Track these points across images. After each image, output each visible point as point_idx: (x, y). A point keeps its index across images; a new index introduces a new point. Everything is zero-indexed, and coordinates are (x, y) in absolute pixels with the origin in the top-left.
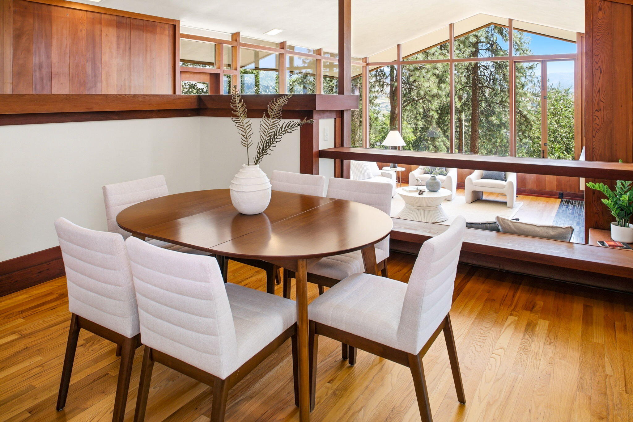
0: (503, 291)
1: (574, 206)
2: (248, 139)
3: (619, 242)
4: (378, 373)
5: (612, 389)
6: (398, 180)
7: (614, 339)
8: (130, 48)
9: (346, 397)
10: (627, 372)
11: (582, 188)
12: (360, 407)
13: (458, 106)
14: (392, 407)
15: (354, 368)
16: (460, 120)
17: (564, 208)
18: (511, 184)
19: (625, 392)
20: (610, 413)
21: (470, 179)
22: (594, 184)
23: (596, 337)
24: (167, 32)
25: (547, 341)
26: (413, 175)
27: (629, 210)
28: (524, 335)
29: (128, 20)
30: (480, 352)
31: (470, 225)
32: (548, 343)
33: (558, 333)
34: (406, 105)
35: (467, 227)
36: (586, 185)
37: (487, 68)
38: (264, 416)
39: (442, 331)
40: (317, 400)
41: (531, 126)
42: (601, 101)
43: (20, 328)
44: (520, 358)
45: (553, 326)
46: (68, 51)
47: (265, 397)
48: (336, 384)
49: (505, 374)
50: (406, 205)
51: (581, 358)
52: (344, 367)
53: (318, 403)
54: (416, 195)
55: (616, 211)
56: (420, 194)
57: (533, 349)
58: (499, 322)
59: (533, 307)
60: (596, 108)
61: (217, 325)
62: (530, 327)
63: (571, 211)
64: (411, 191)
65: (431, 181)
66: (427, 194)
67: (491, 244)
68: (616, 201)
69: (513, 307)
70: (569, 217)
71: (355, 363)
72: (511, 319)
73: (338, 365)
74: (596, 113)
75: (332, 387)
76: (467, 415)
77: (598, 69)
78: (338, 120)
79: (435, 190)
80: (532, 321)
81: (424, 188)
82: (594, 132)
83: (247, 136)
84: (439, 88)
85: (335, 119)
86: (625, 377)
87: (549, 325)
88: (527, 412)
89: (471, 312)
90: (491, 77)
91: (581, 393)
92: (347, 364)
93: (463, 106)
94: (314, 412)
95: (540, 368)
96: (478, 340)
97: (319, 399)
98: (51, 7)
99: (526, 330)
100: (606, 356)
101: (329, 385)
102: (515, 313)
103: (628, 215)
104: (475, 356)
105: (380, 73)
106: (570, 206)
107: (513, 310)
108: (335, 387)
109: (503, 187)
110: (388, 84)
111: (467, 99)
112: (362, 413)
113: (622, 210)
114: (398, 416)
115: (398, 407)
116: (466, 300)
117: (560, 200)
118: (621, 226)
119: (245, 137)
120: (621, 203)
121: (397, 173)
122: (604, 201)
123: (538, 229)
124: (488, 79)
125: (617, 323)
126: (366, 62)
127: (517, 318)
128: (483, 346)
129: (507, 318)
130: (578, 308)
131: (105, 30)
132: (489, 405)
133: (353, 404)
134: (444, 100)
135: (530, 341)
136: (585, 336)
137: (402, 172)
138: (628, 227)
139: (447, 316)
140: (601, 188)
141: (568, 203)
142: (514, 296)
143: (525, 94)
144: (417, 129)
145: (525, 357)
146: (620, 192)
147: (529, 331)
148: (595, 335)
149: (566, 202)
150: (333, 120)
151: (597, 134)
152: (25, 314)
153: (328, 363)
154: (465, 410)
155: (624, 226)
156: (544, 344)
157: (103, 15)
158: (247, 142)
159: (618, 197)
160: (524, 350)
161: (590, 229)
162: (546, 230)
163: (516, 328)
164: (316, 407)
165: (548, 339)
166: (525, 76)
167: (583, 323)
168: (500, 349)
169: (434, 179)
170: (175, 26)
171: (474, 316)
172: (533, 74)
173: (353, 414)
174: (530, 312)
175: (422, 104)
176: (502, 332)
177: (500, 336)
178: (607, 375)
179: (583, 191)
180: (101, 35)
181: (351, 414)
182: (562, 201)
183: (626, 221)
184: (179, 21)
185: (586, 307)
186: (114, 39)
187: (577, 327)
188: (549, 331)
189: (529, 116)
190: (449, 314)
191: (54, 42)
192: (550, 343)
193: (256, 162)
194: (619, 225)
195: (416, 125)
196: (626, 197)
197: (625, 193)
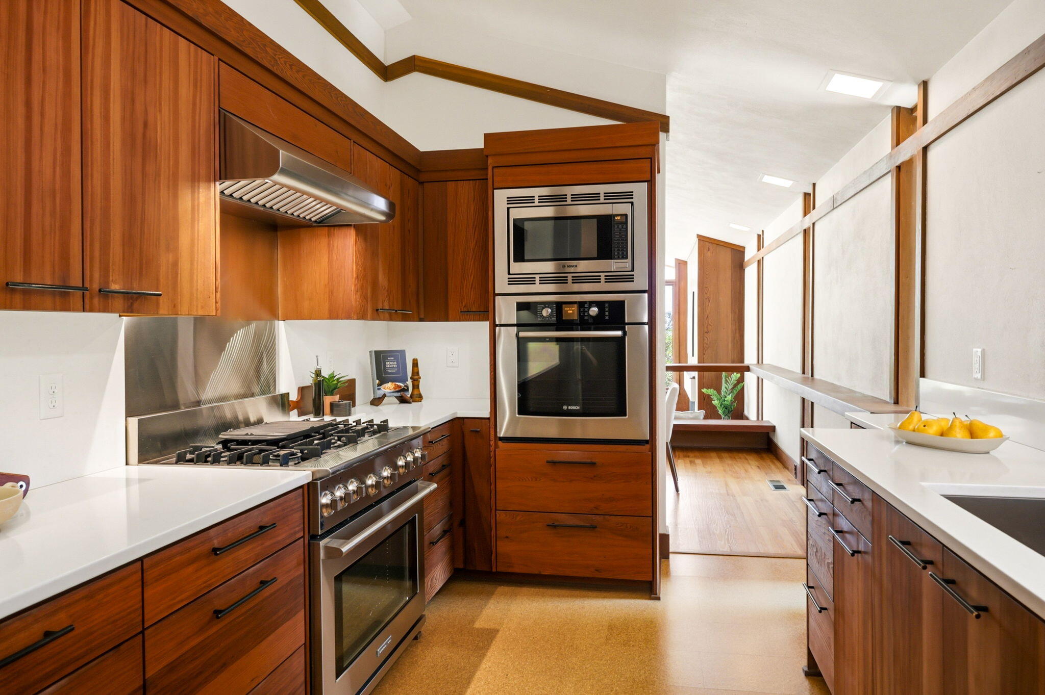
27: (730, 408)
42: (710, 325)
60: (706, 330)
68: (722, 402)
77: (707, 299)
82: (705, 350)
120: (725, 403)
122: (714, 403)
146: (725, 395)
151: (707, 351)
159: (723, 398)
196: (729, 398)
197: (729, 395)
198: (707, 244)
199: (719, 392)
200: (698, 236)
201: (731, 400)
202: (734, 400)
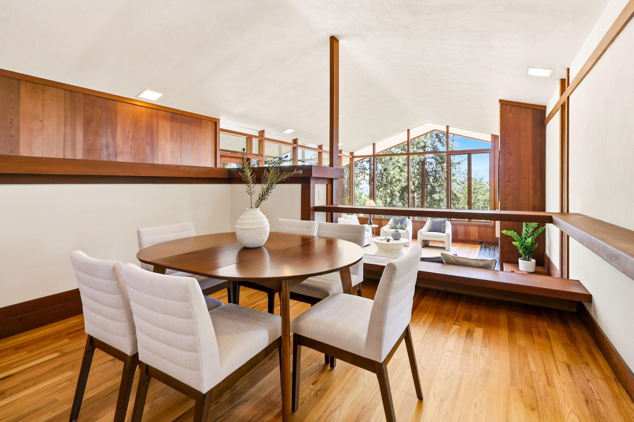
0: (447, 306)
1: (490, 250)
2: (252, 189)
3: (525, 272)
4: (352, 375)
5: (537, 383)
6: (373, 233)
7: (532, 341)
8: (181, 137)
9: (326, 397)
10: (546, 369)
11: (498, 235)
12: (336, 406)
13: (413, 189)
14: (364, 405)
15: (335, 371)
16: (414, 198)
17: (483, 251)
18: (448, 234)
19: (548, 385)
20: (540, 404)
21: (421, 232)
22: (507, 231)
23: (519, 341)
24: (210, 127)
25: (483, 345)
26: (383, 230)
27: (531, 249)
28: (465, 340)
29: (180, 116)
30: (433, 354)
31: (423, 259)
32: (484, 346)
33: (490, 338)
34: (379, 188)
35: (420, 260)
36: (501, 232)
37: (431, 164)
38: (255, 418)
39: (404, 339)
40: (300, 402)
41: (459, 201)
42: (511, 175)
43: (63, 348)
44: (464, 359)
45: (486, 333)
46: (130, 136)
47: (258, 400)
48: (319, 385)
49: (453, 372)
50: (378, 249)
51: (510, 358)
52: (326, 370)
53: (302, 404)
54: (385, 242)
55: (522, 249)
56: (387, 241)
57: (473, 350)
58: (446, 331)
59: (470, 318)
60: (507, 179)
61: (198, 342)
62: (470, 333)
63: (488, 253)
64: (381, 240)
65: (395, 233)
66: (392, 241)
67: (438, 272)
68: (522, 243)
69: (455, 319)
70: (487, 256)
71: (335, 366)
72: (455, 327)
73: (322, 368)
74: (508, 183)
75: (315, 389)
76: (424, 410)
77: (509, 153)
78: (329, 186)
79: (398, 238)
80: (470, 329)
81: (391, 238)
82: (506, 196)
83: (251, 187)
84: (401, 175)
85: (327, 185)
86: (546, 372)
87: (483, 331)
88: (473, 405)
89: (425, 322)
90: (434, 170)
91: (514, 388)
92: (329, 367)
93: (416, 188)
94: (297, 413)
95: (480, 366)
96: (431, 344)
97: (302, 400)
98: (116, 102)
99: (467, 336)
100: (530, 356)
101: (312, 387)
102: (457, 323)
103: (531, 252)
104: (429, 358)
105: (363, 167)
106: (487, 250)
107: (456, 320)
108: (317, 388)
109: (443, 237)
110: (368, 174)
111: (419, 184)
112: (338, 411)
113: (527, 249)
114: (368, 413)
115: (368, 404)
116: (421, 314)
117: (480, 246)
118: (526, 260)
119: (250, 187)
120: (526, 244)
121: (373, 228)
122: (514, 243)
123: (471, 262)
124: (432, 170)
125: (533, 329)
126: (352, 155)
127: (459, 327)
128: (435, 350)
129: (452, 327)
130: (503, 317)
131: (161, 123)
132: (442, 400)
133: (331, 403)
134: (404, 184)
135: (470, 345)
136: (512, 340)
137: (376, 228)
138: (531, 261)
139: (407, 327)
140: (512, 234)
141: (486, 248)
142: (456, 310)
143: (456, 180)
144: (386, 203)
145: (468, 358)
146: (525, 237)
147: (469, 336)
148: (518, 339)
149: (484, 247)
150: (325, 185)
151: (508, 197)
152: (71, 335)
153: (313, 367)
154: (423, 405)
155: (528, 260)
156: (481, 347)
157: (159, 111)
158: (251, 190)
159: (523, 240)
160: (467, 352)
161: (504, 264)
162: (477, 262)
163: (459, 334)
164: (299, 408)
165: (484, 342)
166: (456, 168)
167: (508, 329)
168: (448, 351)
169: (397, 231)
170: (216, 123)
171: (427, 325)
172: (460, 167)
173: (331, 413)
174: (468, 322)
175: (390, 187)
176: (448, 338)
177: (447, 341)
178: (532, 371)
179: (498, 238)
180: (158, 126)
181: (329, 413)
182: (482, 247)
183: (530, 257)
184: (219, 120)
185: (508, 317)
186: (169, 130)
187: (504, 333)
188: (484, 337)
189: (458, 194)
190: (409, 325)
191: (119, 128)
192: (486, 346)
193: (257, 206)
194: (524, 260)
195: (386, 200)
196: (529, 240)
197: (529, 237)
198: (509, 106)
199: (520, 234)
200: (500, 101)
201: (531, 242)
202: (534, 242)
